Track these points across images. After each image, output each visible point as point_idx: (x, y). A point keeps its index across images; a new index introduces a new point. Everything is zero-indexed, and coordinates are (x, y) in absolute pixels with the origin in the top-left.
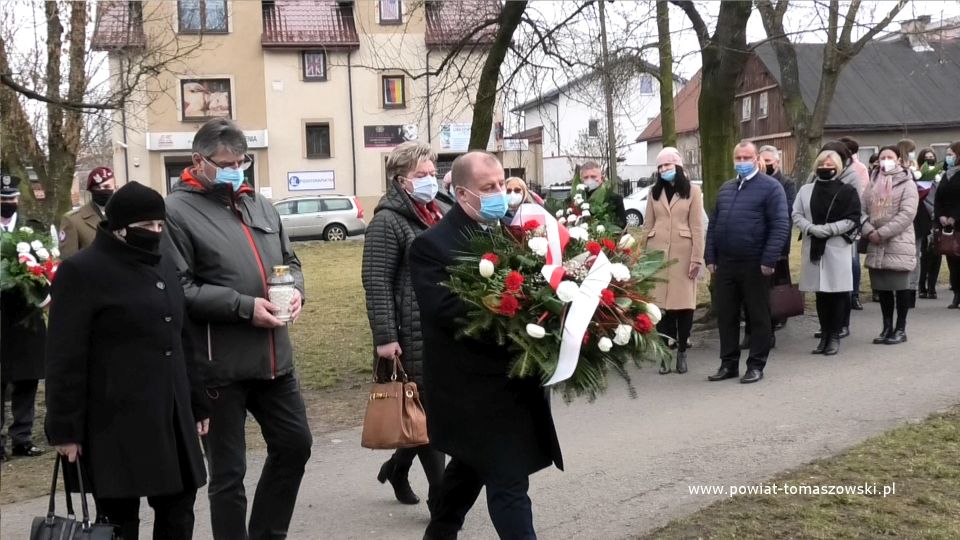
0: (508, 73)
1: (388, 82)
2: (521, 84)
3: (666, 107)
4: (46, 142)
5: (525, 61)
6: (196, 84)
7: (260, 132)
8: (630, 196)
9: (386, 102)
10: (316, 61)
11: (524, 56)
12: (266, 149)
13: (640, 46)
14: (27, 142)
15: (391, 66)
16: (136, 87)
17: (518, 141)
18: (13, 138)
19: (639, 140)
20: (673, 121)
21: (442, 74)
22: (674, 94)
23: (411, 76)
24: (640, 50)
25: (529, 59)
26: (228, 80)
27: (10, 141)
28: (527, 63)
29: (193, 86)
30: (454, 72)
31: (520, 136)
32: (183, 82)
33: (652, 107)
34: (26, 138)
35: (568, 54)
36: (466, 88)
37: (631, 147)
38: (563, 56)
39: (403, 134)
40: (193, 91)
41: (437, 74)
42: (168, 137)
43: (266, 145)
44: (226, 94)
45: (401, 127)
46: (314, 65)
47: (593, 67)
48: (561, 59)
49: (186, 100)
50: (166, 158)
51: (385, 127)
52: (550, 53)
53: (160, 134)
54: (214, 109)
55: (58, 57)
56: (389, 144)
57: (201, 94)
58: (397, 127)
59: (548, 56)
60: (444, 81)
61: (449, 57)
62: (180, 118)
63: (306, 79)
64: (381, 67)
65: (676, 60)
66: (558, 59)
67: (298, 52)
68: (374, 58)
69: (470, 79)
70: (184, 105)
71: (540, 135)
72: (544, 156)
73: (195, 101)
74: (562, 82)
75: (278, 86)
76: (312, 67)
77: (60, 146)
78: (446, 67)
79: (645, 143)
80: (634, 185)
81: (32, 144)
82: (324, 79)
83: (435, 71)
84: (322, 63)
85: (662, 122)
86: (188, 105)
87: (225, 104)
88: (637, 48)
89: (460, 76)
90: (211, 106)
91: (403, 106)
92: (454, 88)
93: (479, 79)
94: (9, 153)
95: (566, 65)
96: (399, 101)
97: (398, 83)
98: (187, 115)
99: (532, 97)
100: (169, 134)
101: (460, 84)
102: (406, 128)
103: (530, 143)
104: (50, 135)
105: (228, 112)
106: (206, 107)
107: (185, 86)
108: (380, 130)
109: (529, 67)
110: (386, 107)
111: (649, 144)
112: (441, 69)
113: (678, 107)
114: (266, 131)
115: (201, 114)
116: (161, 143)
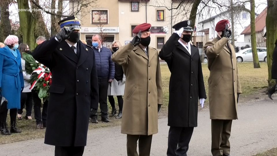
0: (200, 9)
1: (159, 13)
2: (205, 12)
3: (252, 22)
4: (50, 28)
5: (206, 5)
6: (97, 12)
7: (117, 28)
8: (238, 52)
9: (158, 19)
10: (136, 5)
11: (206, 3)
12: (118, 33)
13: (244, 2)
14: (44, 28)
15: (162, 6)
16: (80, 11)
17: (202, 33)
18: (40, 27)
19: (242, 34)
20: (255, 27)
21: (178, 9)
22: (255, 18)
23: (168, 9)
24: (244, 3)
25: (207, 5)
26: (107, 11)
27: (39, 28)
28: (207, 6)
29: (96, 12)
30: (182, 8)
31: (202, 31)
32: (93, 11)
33: (247, 22)
34: (44, 27)
35: (221, 3)
36: (186, 13)
37: (239, 36)
38: (219, 3)
39: (163, 29)
40: (95, 14)
41: (177, 9)
42: (87, 29)
43: (118, 32)
44: (106, 15)
45: (163, 27)
46: (135, 6)
47: (229, 7)
48: (218, 4)
49: (93, 17)
50: (86, 35)
51: (157, 27)
52: (215, 2)
53: (84, 28)
54: (102, 20)
55: (55, 1)
56: (158, 33)
57: (98, 15)
58: (161, 27)
59: (214, 4)
60: (179, 11)
61: (181, 3)
62: (91, 23)
63: (132, 11)
64: (159, 6)
65: (256, 6)
66: (217, 5)
67: (130, 2)
68: (156, 3)
69: (187, 11)
70: (93, 18)
71: (208, 31)
72: (209, 38)
73: (96, 17)
74: (218, 13)
75: (123, 13)
76: (134, 7)
77: (55, 30)
78: (179, 7)
79: (244, 35)
80: (240, 48)
81: (46, 29)
82: (138, 11)
83: (176, 8)
84: (137, 6)
85: (251, 27)
86: (94, 18)
87: (105, 18)
88: (243, 2)
89: (184, 9)
90: (101, 19)
91: (163, 20)
92: (182, 13)
93: (191, 11)
94: (39, 32)
95: (220, 6)
96: (162, 18)
97: (162, 13)
98: (93, 22)
99: (208, 18)
100: (87, 28)
101: (184, 12)
102: (164, 27)
103: (205, 34)
104: (51, 26)
105: (106, 21)
106: (99, 19)
107: (93, 12)
108: (156, 28)
109: (207, 7)
110: (158, 20)
111: (245, 35)
112: (178, 7)
113: (256, 22)
114: (118, 27)
115: (98, 22)
116: (85, 30)
